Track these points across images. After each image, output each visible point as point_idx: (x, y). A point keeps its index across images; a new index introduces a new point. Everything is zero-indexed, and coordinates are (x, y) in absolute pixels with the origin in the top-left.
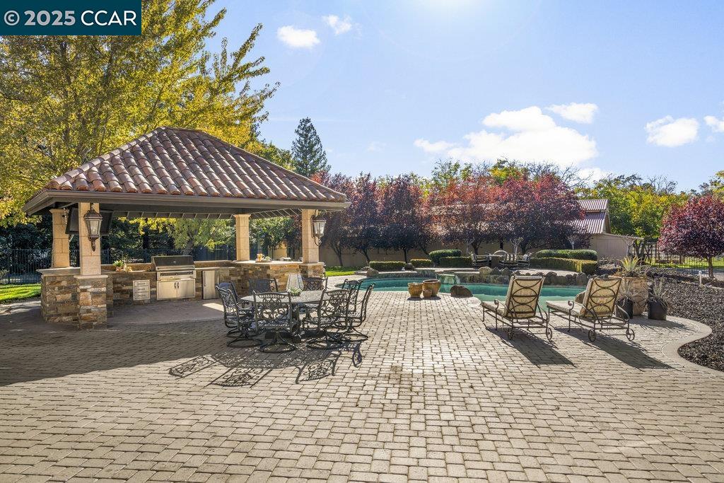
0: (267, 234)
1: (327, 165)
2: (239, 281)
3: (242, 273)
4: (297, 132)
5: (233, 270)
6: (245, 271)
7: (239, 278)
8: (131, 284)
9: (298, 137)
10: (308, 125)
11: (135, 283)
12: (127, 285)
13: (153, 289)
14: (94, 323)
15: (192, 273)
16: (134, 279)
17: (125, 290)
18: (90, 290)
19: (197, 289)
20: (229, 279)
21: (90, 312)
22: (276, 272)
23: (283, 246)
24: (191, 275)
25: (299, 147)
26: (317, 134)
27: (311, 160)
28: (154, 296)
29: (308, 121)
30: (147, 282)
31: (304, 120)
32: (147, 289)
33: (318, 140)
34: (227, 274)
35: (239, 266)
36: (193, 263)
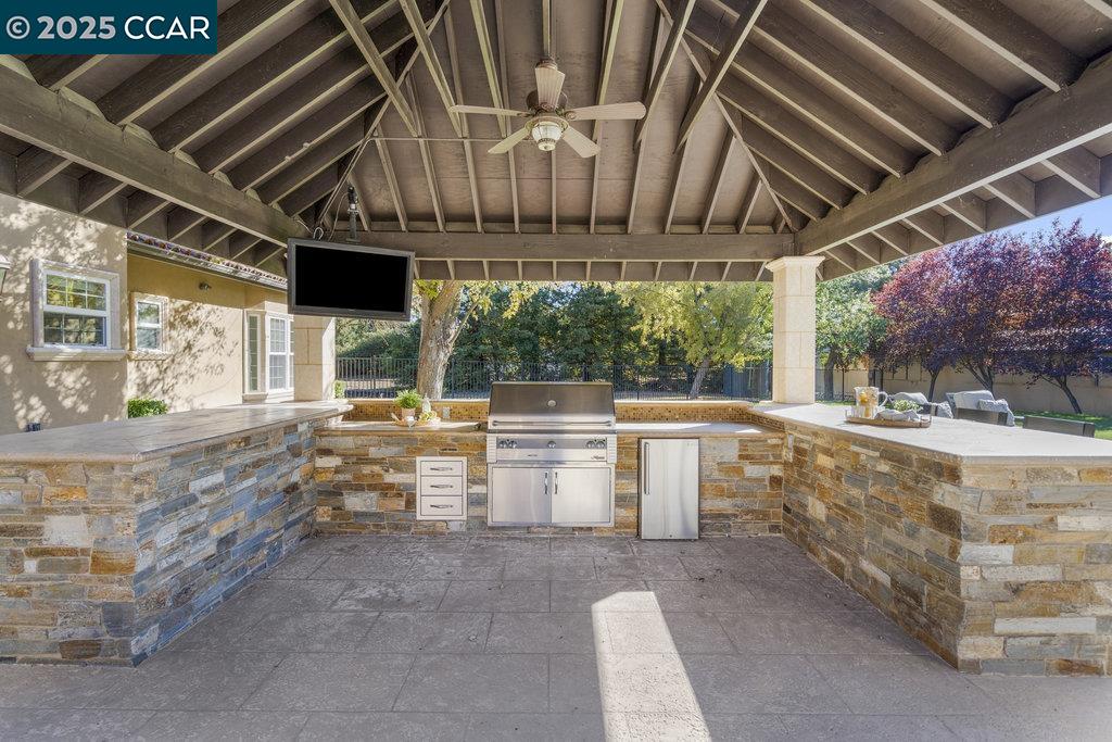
0: (835, 346)
2: (775, 481)
3: (789, 456)
5: (753, 440)
6: (798, 451)
7: (776, 470)
8: (411, 468)
11: (424, 463)
12: (399, 470)
13: (478, 489)
15: (603, 443)
16: (420, 452)
17: (391, 486)
19: (621, 500)
20: (739, 471)
24: (600, 452)
28: (478, 511)
30: (458, 465)
32: (458, 484)
34: (731, 454)
35: (776, 426)
36: (612, 410)
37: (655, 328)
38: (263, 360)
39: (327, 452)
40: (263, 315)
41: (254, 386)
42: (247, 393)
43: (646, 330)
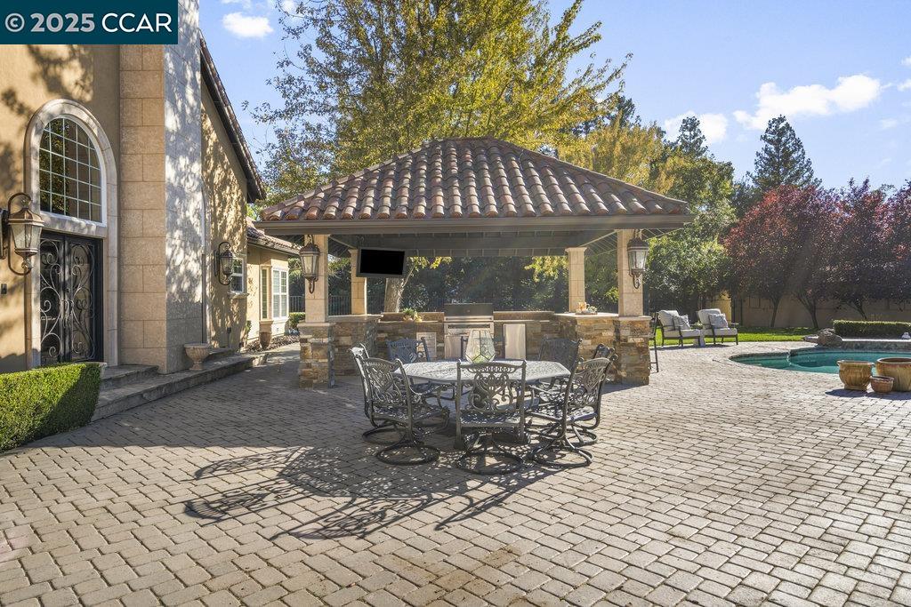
1: (812, 180)
4: (764, 138)
8: (415, 337)
9: (763, 144)
10: (782, 125)
11: (420, 335)
12: (410, 338)
13: (440, 345)
14: (315, 381)
15: (488, 326)
18: (310, 341)
21: (311, 368)
22: (588, 329)
23: (726, 297)
24: (487, 329)
25: (767, 159)
26: (797, 137)
27: (785, 174)
28: (441, 354)
29: (781, 119)
30: (433, 336)
31: (774, 120)
32: (433, 343)
33: (798, 145)
34: (539, 329)
36: (492, 314)
37: (545, 268)
38: (270, 298)
39: (382, 332)
40: (270, 268)
41: (265, 316)
42: (262, 320)
43: (538, 269)
